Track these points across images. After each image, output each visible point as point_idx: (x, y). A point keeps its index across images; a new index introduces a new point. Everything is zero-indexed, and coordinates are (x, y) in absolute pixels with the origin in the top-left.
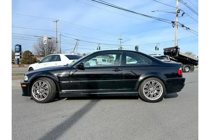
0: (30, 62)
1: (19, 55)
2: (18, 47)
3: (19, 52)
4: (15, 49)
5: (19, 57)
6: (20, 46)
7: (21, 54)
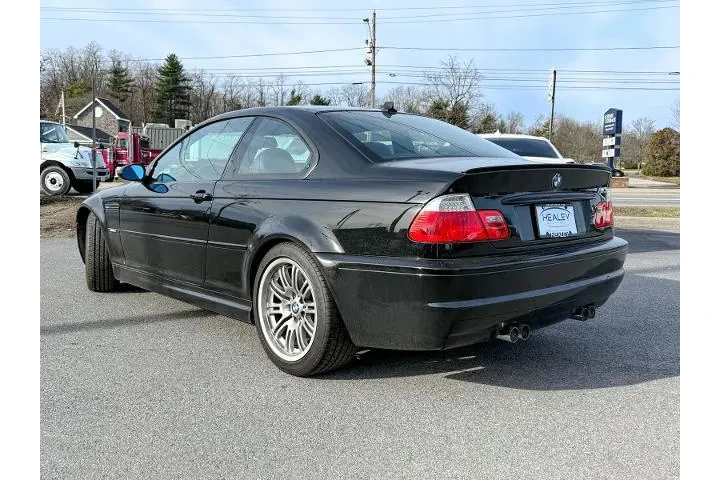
0: (671, 170)
1: (612, 147)
2: (611, 119)
3: (613, 135)
4: (605, 124)
5: (612, 152)
6: (619, 114)
7: (618, 141)
